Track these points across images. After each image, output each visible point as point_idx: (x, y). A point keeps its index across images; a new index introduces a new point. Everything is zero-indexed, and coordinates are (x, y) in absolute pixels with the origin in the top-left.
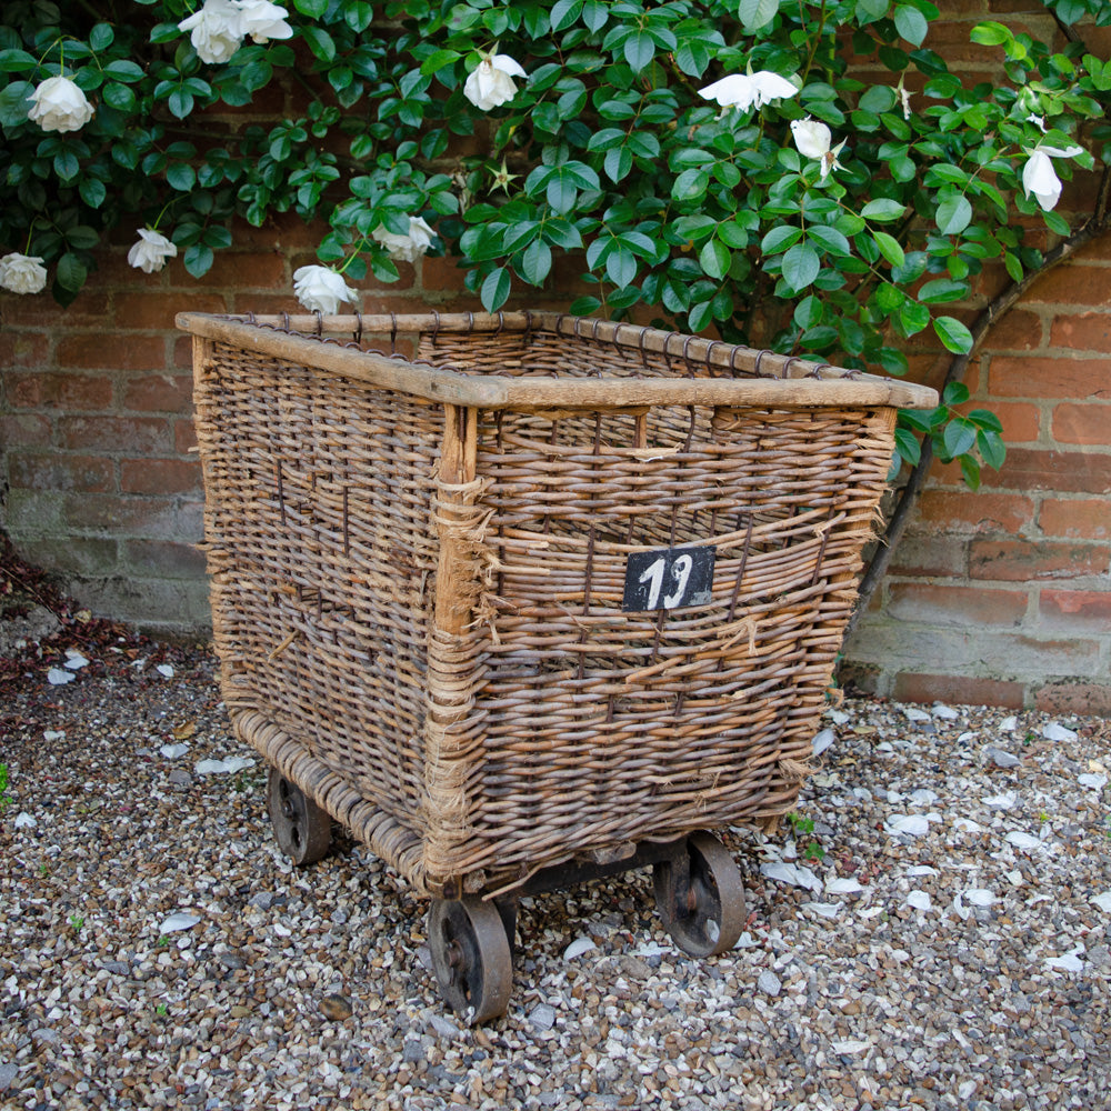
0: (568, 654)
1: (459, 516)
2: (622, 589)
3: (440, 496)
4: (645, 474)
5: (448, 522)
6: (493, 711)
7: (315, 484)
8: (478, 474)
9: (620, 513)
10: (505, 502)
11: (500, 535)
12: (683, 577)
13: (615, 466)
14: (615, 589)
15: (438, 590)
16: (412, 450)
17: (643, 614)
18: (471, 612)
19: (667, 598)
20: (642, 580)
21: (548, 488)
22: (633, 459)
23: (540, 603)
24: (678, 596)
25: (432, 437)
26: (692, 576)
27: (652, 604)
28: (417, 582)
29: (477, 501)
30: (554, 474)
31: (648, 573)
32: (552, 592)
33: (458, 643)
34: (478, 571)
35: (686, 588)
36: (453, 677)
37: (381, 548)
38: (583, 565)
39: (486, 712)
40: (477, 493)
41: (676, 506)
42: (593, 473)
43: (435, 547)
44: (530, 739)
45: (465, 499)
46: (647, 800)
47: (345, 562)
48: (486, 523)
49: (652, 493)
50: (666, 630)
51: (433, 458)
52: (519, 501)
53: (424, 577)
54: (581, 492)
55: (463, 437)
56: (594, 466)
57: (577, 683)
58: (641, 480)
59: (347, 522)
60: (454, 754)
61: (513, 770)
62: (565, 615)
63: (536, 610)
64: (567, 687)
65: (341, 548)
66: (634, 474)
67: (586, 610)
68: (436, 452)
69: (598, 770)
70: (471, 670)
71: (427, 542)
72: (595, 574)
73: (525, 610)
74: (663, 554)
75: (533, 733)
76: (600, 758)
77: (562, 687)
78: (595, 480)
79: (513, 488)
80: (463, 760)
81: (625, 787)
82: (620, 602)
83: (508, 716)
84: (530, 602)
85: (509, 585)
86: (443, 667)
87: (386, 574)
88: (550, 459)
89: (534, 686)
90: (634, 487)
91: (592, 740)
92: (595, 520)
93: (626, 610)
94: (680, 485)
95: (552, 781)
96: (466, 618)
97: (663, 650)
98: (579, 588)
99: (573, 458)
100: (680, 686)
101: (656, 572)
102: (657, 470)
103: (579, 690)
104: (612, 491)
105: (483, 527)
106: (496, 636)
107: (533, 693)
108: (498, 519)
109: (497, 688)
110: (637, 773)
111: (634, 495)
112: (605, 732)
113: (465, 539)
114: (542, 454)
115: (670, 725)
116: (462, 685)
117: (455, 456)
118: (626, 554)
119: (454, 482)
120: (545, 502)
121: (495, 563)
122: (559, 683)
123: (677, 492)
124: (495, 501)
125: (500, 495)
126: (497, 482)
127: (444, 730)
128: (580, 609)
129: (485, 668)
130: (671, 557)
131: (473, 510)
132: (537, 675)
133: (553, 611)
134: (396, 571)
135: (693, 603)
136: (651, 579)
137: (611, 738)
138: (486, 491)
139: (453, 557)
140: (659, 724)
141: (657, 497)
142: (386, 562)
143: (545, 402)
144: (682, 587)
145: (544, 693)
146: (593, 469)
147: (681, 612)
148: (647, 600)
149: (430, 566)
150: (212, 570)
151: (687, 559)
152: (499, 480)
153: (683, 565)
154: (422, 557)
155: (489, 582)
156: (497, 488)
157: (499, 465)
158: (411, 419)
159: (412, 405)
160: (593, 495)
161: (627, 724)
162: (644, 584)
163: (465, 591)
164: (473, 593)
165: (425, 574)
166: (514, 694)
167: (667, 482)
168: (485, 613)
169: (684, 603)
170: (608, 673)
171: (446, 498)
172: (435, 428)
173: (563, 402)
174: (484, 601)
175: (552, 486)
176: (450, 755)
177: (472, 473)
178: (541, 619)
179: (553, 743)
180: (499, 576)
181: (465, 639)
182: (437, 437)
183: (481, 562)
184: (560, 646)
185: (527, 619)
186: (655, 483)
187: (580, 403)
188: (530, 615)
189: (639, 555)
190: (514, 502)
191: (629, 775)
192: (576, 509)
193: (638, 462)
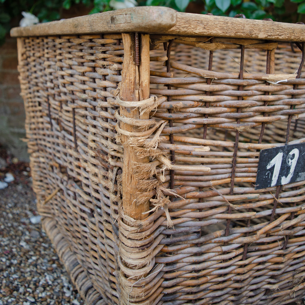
0: (220, 221)
1: (137, 128)
2: (255, 174)
3: (121, 112)
4: (273, 93)
5: (128, 133)
6: (167, 264)
7: (61, 108)
8: (151, 93)
9: (256, 122)
10: (174, 116)
11: (171, 141)
12: (293, 163)
13: (254, 87)
14: (251, 174)
15: (123, 185)
16: (105, 79)
17: (268, 189)
18: (150, 203)
19: (283, 178)
20: (269, 167)
21: (206, 104)
22: (266, 82)
23: (200, 188)
24: (290, 176)
25: (116, 66)
26: (298, 162)
27: (274, 182)
28: (111, 175)
29: (153, 115)
30: (211, 93)
31: (272, 162)
32: (209, 180)
33: (140, 226)
34: (154, 171)
35: (295, 170)
36: (137, 250)
37: (91, 148)
38: (230, 160)
39: (163, 265)
40: (152, 108)
41: (290, 115)
42: (239, 93)
43: (121, 151)
44: (193, 278)
45: (142, 114)
46: (264, 297)
47: (75, 154)
48: (159, 132)
49: (277, 107)
50: (281, 198)
51: (118, 82)
52: (185, 115)
53: (115, 173)
54: (230, 107)
55: (138, 62)
56: (240, 87)
57: (225, 239)
58: (270, 97)
59: (75, 130)
60: (140, 299)
61: (182, 297)
62: (218, 195)
63: (198, 194)
64: (219, 242)
65: (73, 145)
66: (266, 93)
67: (232, 190)
68: (119, 78)
69: (236, 289)
70: (151, 243)
71: (115, 147)
72: (238, 165)
73: (190, 195)
74: (282, 149)
75: (195, 274)
76: (237, 281)
77: (215, 243)
78: (239, 98)
79: (180, 104)
80: (148, 302)
81: (252, 294)
82: (254, 183)
83: (178, 265)
84: (193, 188)
85: (178, 177)
86: (129, 243)
87: (95, 165)
88: (208, 81)
89: (197, 245)
90: (265, 103)
91: (233, 272)
92: (240, 127)
93: (258, 188)
94: (294, 101)
95: (208, 299)
96: (146, 206)
97: (279, 211)
98: (227, 175)
99: (225, 81)
100: (288, 232)
101: (277, 161)
102: (281, 90)
103: (226, 244)
104: (252, 106)
105: (157, 137)
106: (168, 215)
107: (195, 250)
108: (169, 130)
109: (170, 249)
110: (259, 285)
111: (266, 108)
112: (241, 266)
113: (142, 147)
114: (202, 77)
115: (280, 255)
116: (144, 254)
117: (132, 78)
118: (258, 150)
119: (132, 100)
120: (204, 115)
121: (167, 164)
122: (213, 241)
123: (292, 106)
124: (167, 115)
125: (169, 110)
126: (168, 100)
127: (132, 285)
128: (227, 190)
129: (161, 237)
130: (287, 150)
131: (148, 122)
132: (199, 237)
133: (210, 193)
134: (100, 165)
135: (298, 179)
136: (274, 166)
137: (245, 269)
138: (159, 107)
139: (133, 162)
140: (274, 256)
141: (281, 109)
142: (94, 157)
143: (206, 32)
144: (292, 170)
145: (203, 248)
146: (238, 90)
147: (291, 186)
148: (271, 180)
149: (119, 164)
150: (30, 151)
151: (296, 152)
152: (169, 98)
153: (294, 155)
154: (113, 157)
155: (163, 178)
156: (168, 104)
157: (169, 86)
158: (103, 56)
159: (103, 45)
160: (238, 109)
161: (255, 258)
162: (270, 170)
163: (144, 187)
164: (150, 187)
165: (115, 170)
166: (183, 251)
167: (286, 99)
168: (160, 202)
169: (293, 180)
170: (245, 230)
171: (126, 113)
172: (118, 59)
173: (220, 33)
174: (159, 193)
175: (210, 102)
176: (137, 300)
177: (147, 92)
178: (201, 200)
179: (209, 277)
180: (171, 172)
181: (144, 222)
182: (120, 66)
183: (156, 163)
184: (214, 217)
185: (191, 200)
186: (279, 99)
187: (233, 35)
188: (193, 197)
189: (267, 150)
190: (182, 116)
191: (254, 287)
192: (226, 120)
193: (269, 84)
